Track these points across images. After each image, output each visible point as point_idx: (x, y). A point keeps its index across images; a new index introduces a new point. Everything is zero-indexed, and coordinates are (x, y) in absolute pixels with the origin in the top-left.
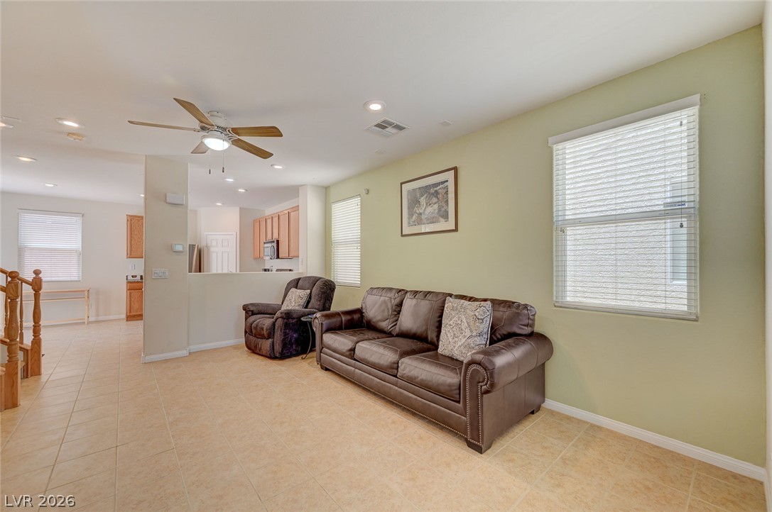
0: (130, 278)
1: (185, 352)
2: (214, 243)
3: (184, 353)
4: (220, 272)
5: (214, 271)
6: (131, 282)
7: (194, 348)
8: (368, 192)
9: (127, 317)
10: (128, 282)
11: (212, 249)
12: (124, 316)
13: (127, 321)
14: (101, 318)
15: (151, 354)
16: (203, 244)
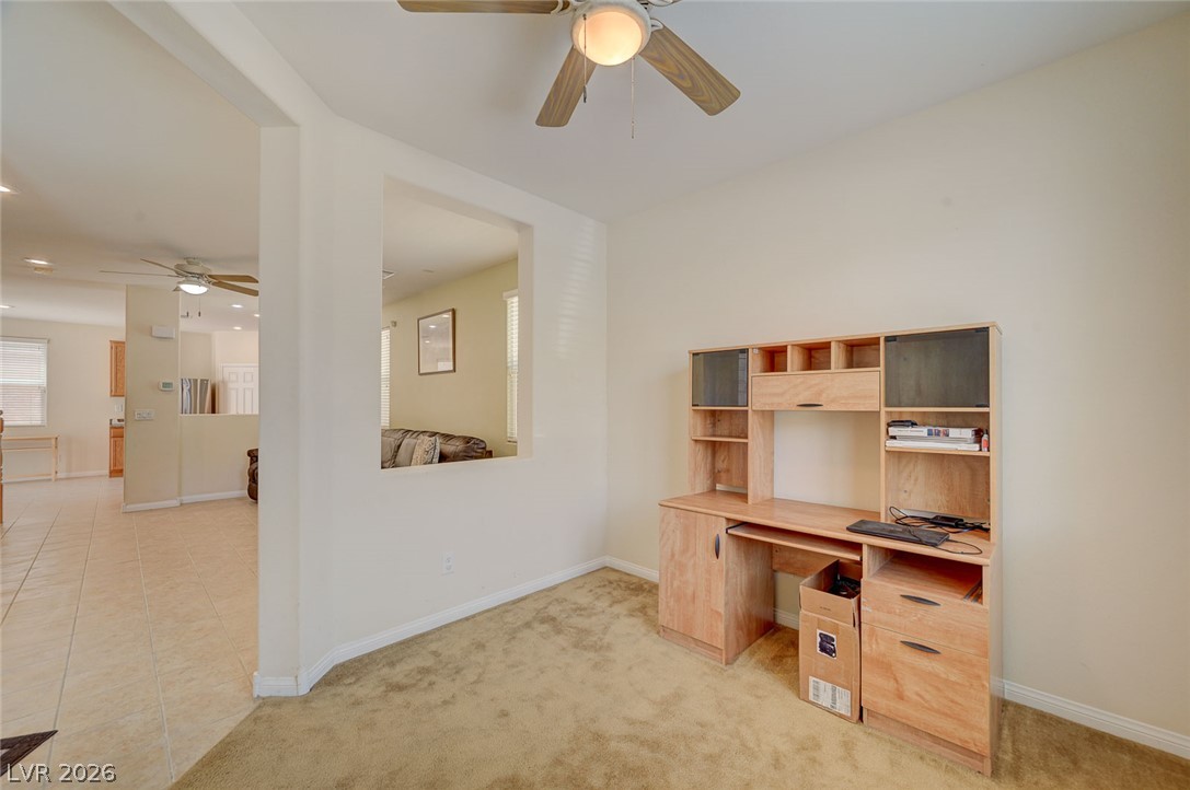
0: (115, 422)
1: (175, 501)
2: (233, 377)
3: (175, 503)
4: (241, 412)
5: (233, 412)
6: (115, 428)
7: (187, 499)
8: (395, 324)
9: (111, 472)
10: (111, 428)
11: (231, 385)
12: (107, 472)
13: (110, 476)
14: (73, 474)
15: (132, 503)
16: (218, 378)
